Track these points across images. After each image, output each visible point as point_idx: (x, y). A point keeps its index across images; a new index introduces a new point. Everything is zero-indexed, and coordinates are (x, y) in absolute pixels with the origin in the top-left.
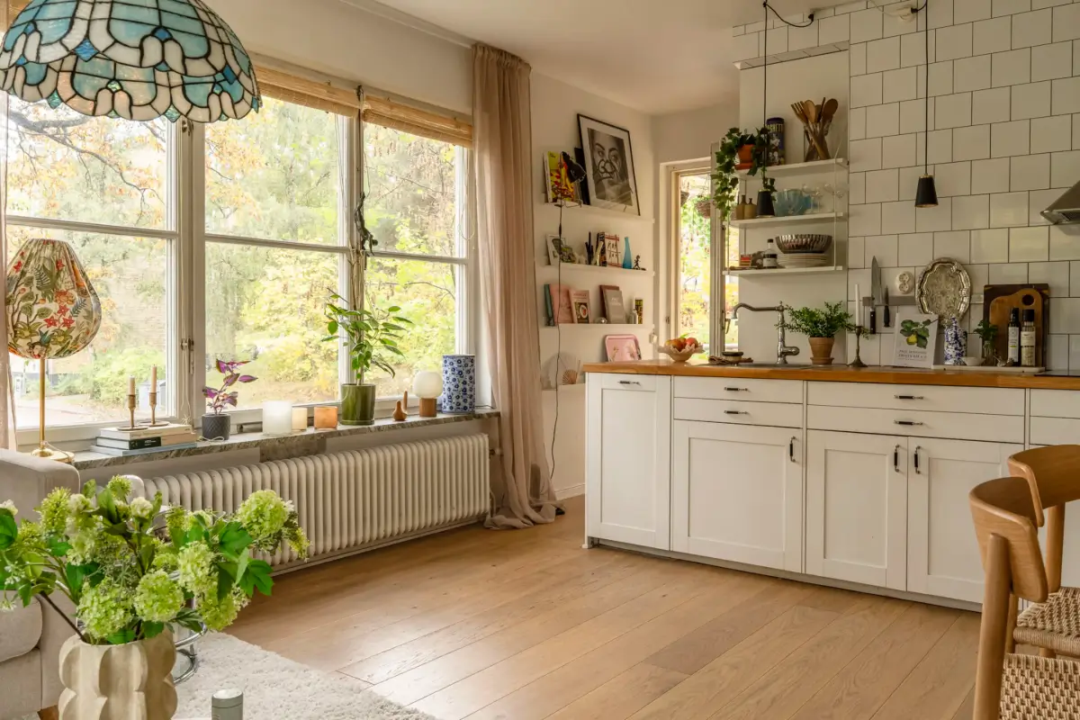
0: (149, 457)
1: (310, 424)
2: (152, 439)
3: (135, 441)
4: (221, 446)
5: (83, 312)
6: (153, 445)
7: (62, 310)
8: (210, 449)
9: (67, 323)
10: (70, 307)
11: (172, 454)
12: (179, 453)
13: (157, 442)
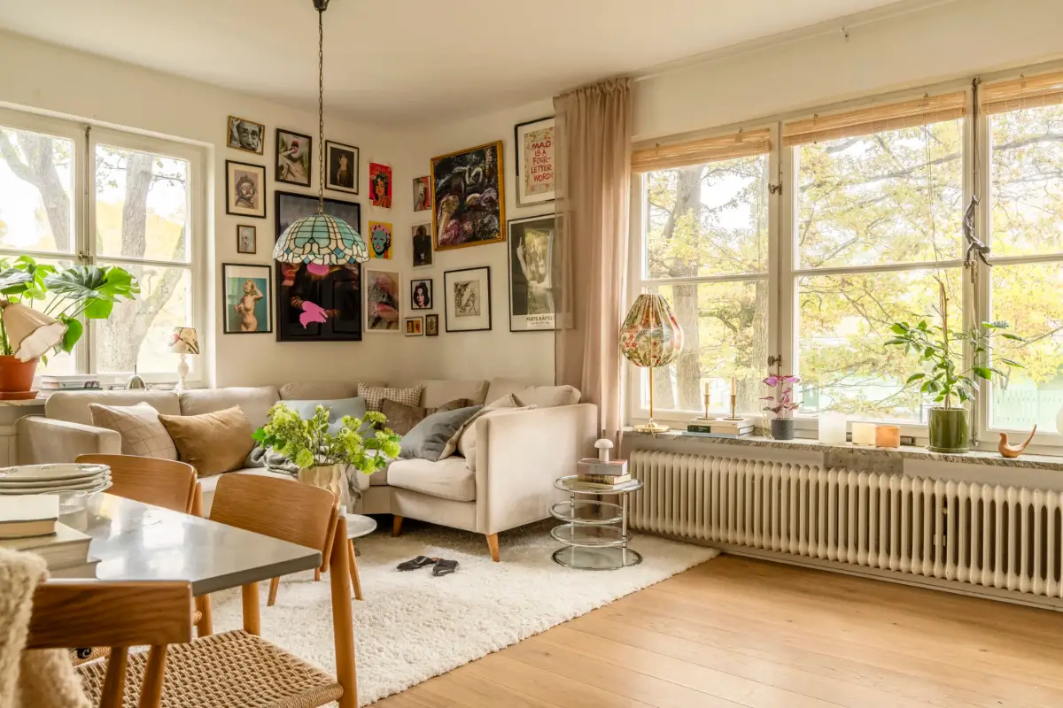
0: (702, 439)
1: (849, 440)
2: (704, 427)
3: (692, 426)
4: (757, 442)
5: (643, 338)
6: (704, 431)
7: (631, 337)
8: (749, 442)
9: (634, 345)
10: (635, 335)
11: (719, 440)
12: (723, 440)
13: (707, 429)
